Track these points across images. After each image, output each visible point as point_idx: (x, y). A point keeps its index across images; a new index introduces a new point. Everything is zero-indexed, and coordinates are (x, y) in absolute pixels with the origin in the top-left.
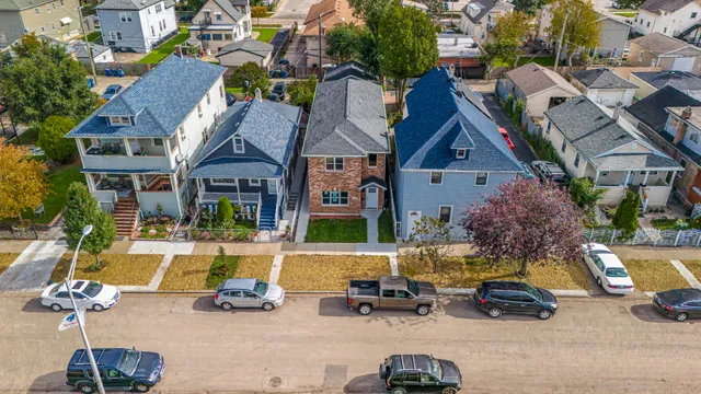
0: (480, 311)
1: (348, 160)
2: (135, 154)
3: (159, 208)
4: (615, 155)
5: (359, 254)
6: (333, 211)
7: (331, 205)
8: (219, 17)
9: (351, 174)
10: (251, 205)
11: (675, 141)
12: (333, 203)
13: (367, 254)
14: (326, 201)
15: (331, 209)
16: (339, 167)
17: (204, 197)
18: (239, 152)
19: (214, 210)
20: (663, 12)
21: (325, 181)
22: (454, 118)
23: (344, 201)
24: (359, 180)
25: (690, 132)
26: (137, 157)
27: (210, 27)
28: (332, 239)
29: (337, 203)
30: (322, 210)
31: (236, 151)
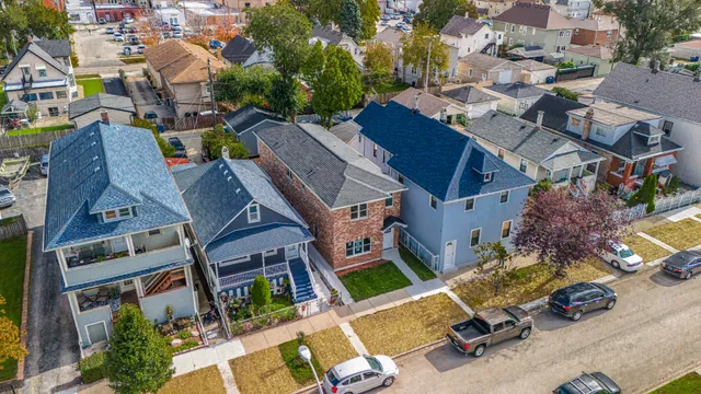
0: (564, 318)
1: (372, 205)
2: (136, 252)
3: (168, 311)
4: (558, 156)
5: (416, 298)
6: (357, 261)
7: (355, 255)
8: (42, 72)
9: (375, 219)
10: (277, 278)
11: (583, 138)
12: (356, 252)
13: (425, 295)
14: (349, 253)
15: (354, 259)
16: (363, 214)
17: (222, 283)
18: (254, 221)
19: (243, 294)
20: (464, 36)
21: (350, 232)
22: (468, 144)
23: (367, 248)
24: (382, 222)
25: (594, 127)
26: (140, 255)
27: (34, 85)
28: (379, 291)
29: (360, 251)
30: (346, 263)
31: (250, 221)
